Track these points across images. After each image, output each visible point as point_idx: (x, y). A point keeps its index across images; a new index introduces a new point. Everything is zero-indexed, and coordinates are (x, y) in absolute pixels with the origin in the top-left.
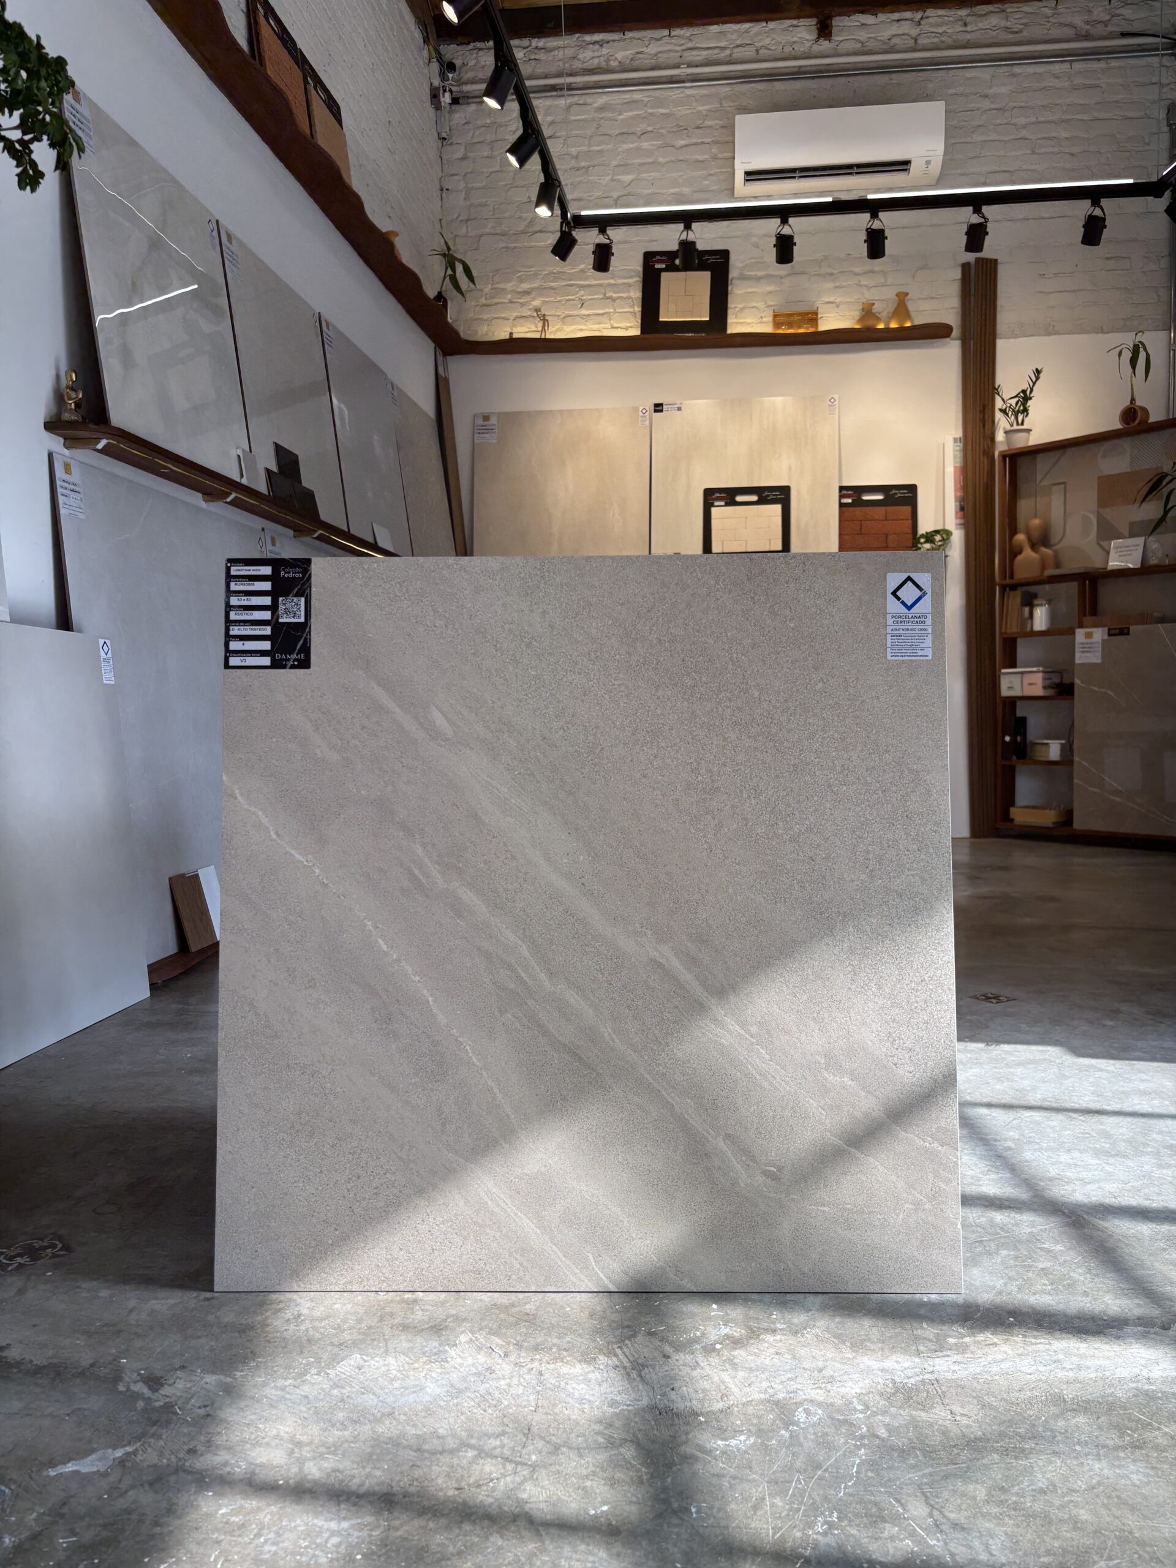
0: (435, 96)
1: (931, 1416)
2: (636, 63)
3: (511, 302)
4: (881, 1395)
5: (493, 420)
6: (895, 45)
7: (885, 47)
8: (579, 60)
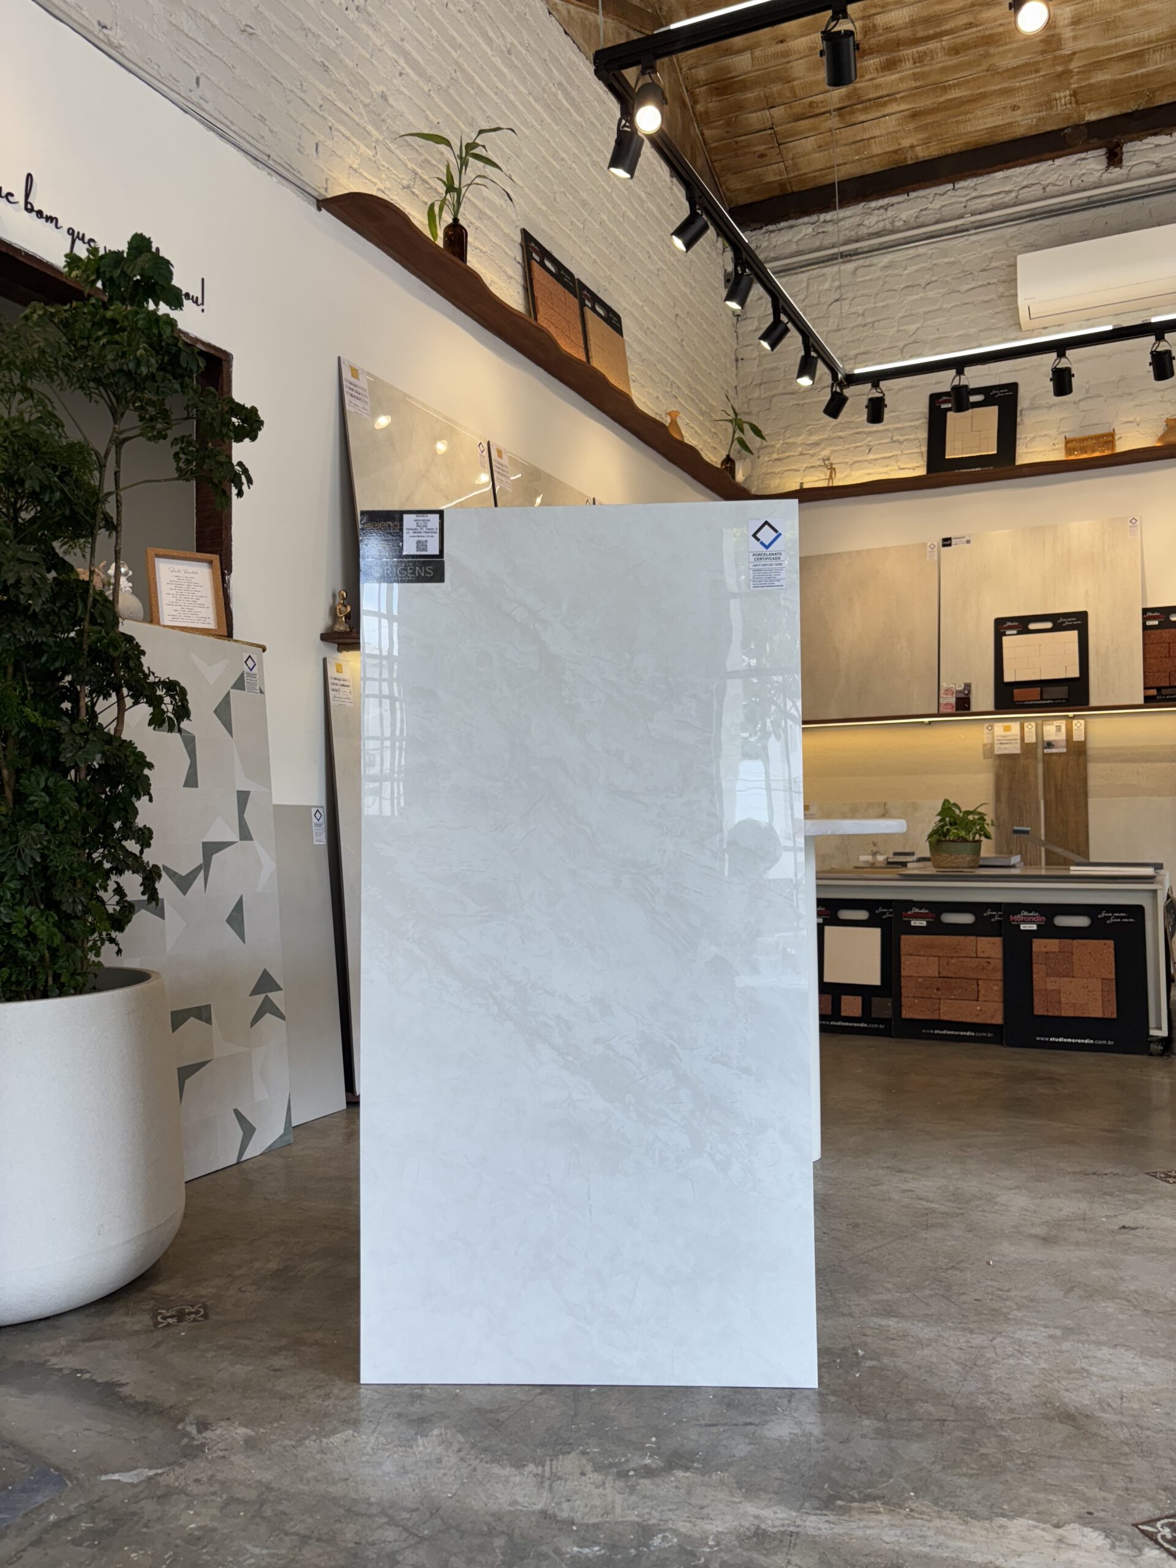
0: (727, 281)
2: (921, 220)
3: (801, 454)
8: (864, 225)
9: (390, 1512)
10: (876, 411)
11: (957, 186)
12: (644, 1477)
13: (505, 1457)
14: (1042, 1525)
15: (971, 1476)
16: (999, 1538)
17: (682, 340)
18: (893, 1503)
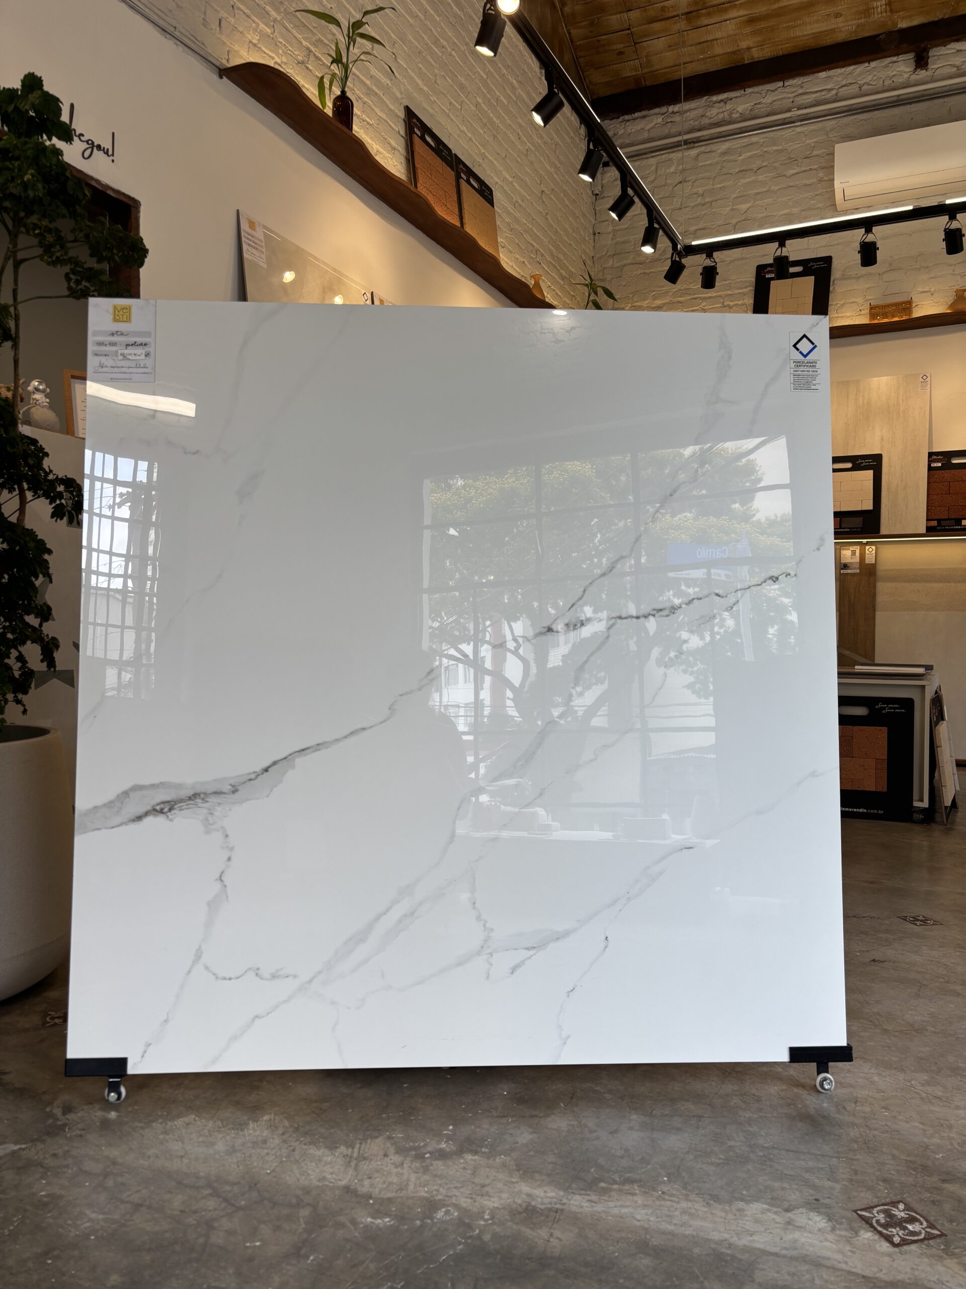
1: (534, 1234)
2: (755, 113)
4: (511, 1211)
8: (706, 117)
9: (216, 1185)
10: (709, 278)
11: (787, 84)
12: (437, 1159)
13: (321, 1140)
14: (775, 1209)
15: (719, 1164)
16: (736, 1219)
17: (547, 214)
18: (648, 1186)
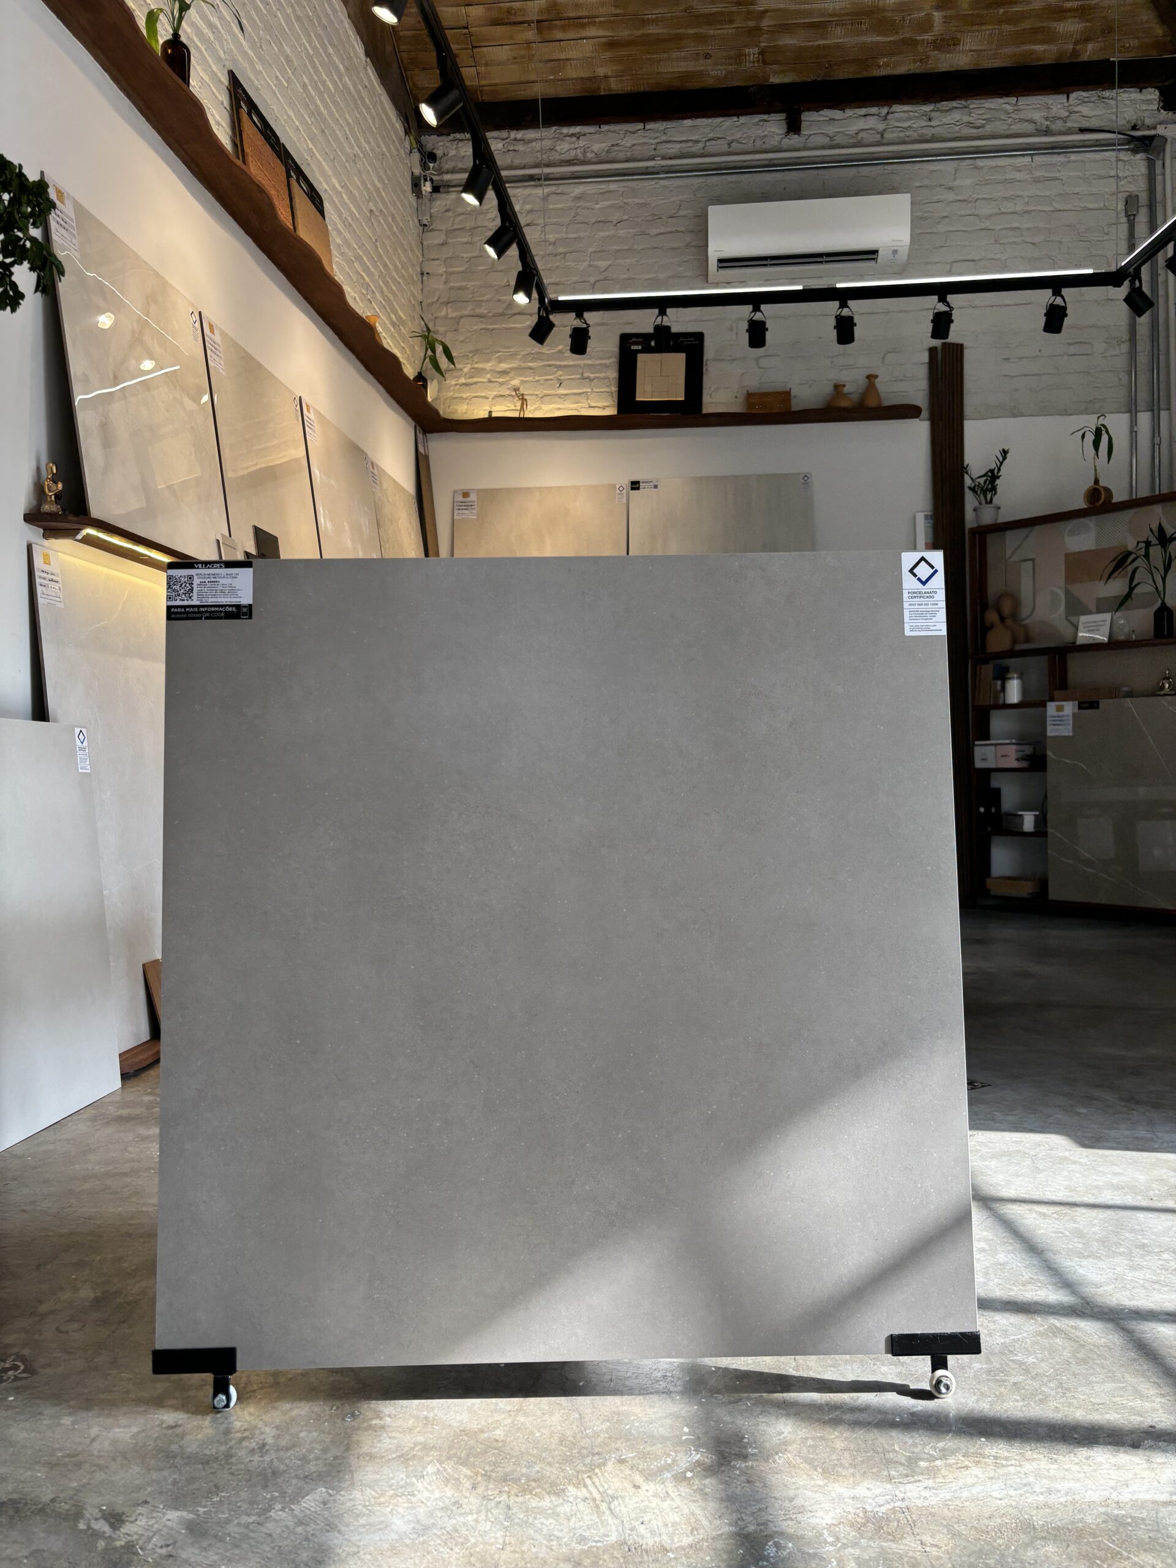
0: (416, 185)
1: (902, 1547)
2: (612, 156)
3: (490, 381)
4: (852, 1525)
5: (473, 497)
6: (862, 139)
7: (851, 141)
8: (555, 151)
10: (579, 342)
11: (648, 127)
17: (376, 241)
